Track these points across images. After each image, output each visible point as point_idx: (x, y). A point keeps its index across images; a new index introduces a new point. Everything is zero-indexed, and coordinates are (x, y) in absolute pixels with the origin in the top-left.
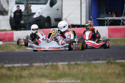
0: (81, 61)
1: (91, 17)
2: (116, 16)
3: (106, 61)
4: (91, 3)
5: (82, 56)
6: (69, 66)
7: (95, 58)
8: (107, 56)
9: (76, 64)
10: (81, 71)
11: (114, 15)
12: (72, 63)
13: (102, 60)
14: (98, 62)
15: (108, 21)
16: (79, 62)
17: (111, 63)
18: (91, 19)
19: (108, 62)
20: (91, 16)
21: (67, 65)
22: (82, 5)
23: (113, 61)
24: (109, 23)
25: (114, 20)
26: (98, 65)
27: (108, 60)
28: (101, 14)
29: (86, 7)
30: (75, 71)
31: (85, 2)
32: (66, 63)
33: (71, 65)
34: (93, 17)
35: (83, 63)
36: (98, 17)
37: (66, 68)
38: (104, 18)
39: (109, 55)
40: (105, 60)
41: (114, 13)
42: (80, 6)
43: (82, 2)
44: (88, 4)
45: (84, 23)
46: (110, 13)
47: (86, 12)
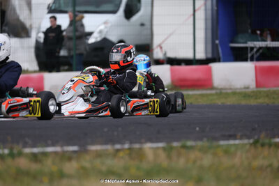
0: (195, 140)
1: (217, 42)
3: (251, 141)
4: (217, 11)
5: (197, 129)
6: (168, 150)
7: (227, 133)
8: (253, 129)
9: (184, 147)
10: (195, 162)
12: (175, 144)
13: (241, 138)
14: (232, 142)
15: (255, 50)
16: (189, 143)
17: (263, 145)
18: (217, 45)
19: (256, 142)
20: (217, 39)
21: (164, 149)
22: (197, 14)
23: (267, 141)
24: (258, 54)
25: (268, 48)
26: (233, 149)
27: (256, 137)
28: (240, 35)
29: (206, 19)
30: (182, 161)
31: (203, 8)
32: (161, 145)
33: (172, 148)
34: (220, 42)
35: (199, 143)
36: (232, 42)
37: (162, 155)
38: (246, 43)
39: (256, 126)
40: (249, 138)
41: (268, 32)
42: (192, 18)
43: (196, 8)
44: (209, 12)
45: (201, 55)
46: (258, 32)
47: (206, 29)
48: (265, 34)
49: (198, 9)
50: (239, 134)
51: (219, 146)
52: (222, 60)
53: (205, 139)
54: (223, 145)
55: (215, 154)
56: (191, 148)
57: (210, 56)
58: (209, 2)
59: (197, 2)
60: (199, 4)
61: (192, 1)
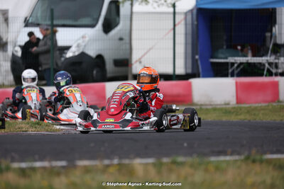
0: (185, 155)
1: (197, 57)
2: (254, 55)
3: (242, 157)
4: (197, 25)
5: (185, 145)
6: (159, 166)
7: (216, 149)
8: (242, 146)
9: (174, 162)
10: (186, 178)
11: (250, 53)
12: (165, 160)
13: (232, 154)
14: (222, 158)
15: (236, 65)
16: (180, 159)
17: (254, 161)
18: (197, 60)
19: (247, 158)
20: (197, 54)
21: (154, 165)
22: (177, 28)
23: (258, 157)
24: (239, 70)
25: (249, 64)
26: (224, 165)
27: (246, 153)
28: (220, 51)
29: (186, 34)
31: (183, 22)
32: (151, 160)
33: (161, 164)
34: (200, 57)
35: (189, 160)
36: (212, 57)
37: (153, 171)
38: (226, 58)
39: (245, 142)
40: (239, 154)
42: (172, 32)
43: (177, 22)
44: (189, 27)
45: (180, 70)
46: (239, 48)
47: (186, 44)
48: (245, 49)
49: (179, 23)
50: (229, 150)
51: (209, 162)
52: (201, 75)
53: (195, 155)
54: (213, 162)
55: (206, 170)
56: (182, 164)
57: (189, 71)
58: (189, 17)
59: (177, 16)
60: (179, 18)
61: (172, 16)
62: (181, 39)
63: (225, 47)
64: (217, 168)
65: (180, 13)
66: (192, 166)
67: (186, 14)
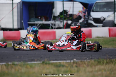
0: (18, 61)
1: (22, 21)
3: (41, 62)
4: (22, 8)
5: (18, 57)
7: (31, 59)
8: (41, 57)
9: (13, 64)
10: (18, 71)
11: (44, 20)
12: (10, 63)
13: (37, 61)
14: (33, 62)
15: (38, 25)
16: (16, 63)
17: (46, 64)
18: (22, 23)
19: (43, 63)
20: (22, 20)
21: (5, 65)
22: (14, 9)
23: (48, 62)
26: (34, 65)
27: (43, 61)
29: (18, 12)
30: (13, 70)
31: (16, 7)
32: (4, 63)
33: (8, 65)
34: (24, 22)
35: (20, 63)
36: (29, 21)
37: (5, 68)
38: (34, 22)
39: (42, 56)
40: (40, 61)
41: (44, 17)
42: (12, 11)
43: (14, 7)
44: (19, 9)
45: (16, 27)
46: (39, 18)
47: (18, 16)
48: (42, 18)
50: (36, 59)
51: (28, 64)
52: (24, 29)
53: (22, 61)
54: (29, 64)
55: (27, 67)
56: (17, 65)
57: (19, 27)
58: (19, 5)
59: (14, 5)
60: (15, 6)
61: (12, 5)
62: (16, 14)
63: (34, 17)
64: (31, 67)
65: (15, 4)
66: (21, 66)
67: (18, 4)
